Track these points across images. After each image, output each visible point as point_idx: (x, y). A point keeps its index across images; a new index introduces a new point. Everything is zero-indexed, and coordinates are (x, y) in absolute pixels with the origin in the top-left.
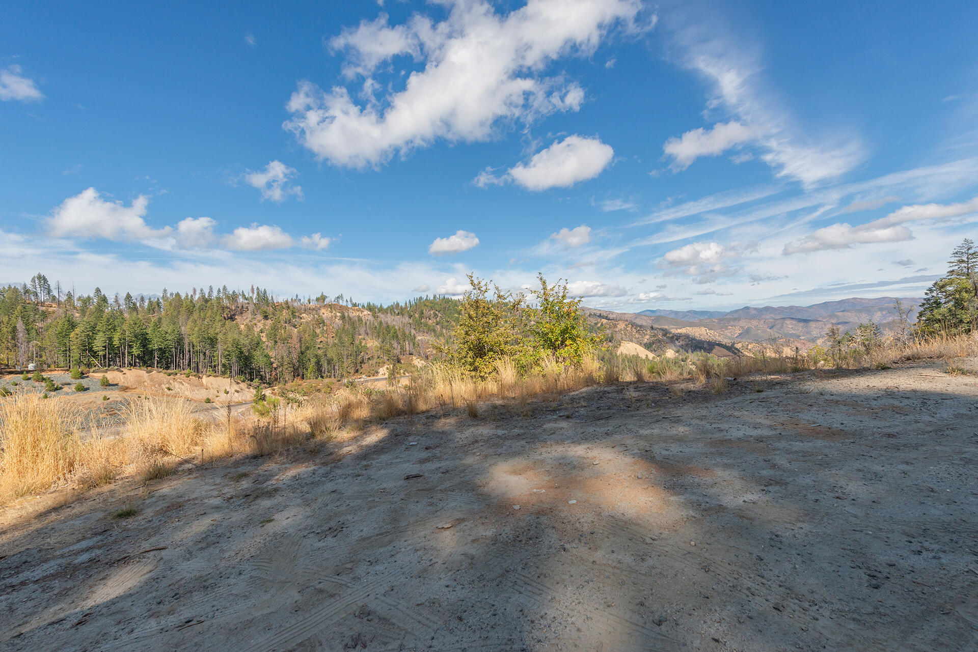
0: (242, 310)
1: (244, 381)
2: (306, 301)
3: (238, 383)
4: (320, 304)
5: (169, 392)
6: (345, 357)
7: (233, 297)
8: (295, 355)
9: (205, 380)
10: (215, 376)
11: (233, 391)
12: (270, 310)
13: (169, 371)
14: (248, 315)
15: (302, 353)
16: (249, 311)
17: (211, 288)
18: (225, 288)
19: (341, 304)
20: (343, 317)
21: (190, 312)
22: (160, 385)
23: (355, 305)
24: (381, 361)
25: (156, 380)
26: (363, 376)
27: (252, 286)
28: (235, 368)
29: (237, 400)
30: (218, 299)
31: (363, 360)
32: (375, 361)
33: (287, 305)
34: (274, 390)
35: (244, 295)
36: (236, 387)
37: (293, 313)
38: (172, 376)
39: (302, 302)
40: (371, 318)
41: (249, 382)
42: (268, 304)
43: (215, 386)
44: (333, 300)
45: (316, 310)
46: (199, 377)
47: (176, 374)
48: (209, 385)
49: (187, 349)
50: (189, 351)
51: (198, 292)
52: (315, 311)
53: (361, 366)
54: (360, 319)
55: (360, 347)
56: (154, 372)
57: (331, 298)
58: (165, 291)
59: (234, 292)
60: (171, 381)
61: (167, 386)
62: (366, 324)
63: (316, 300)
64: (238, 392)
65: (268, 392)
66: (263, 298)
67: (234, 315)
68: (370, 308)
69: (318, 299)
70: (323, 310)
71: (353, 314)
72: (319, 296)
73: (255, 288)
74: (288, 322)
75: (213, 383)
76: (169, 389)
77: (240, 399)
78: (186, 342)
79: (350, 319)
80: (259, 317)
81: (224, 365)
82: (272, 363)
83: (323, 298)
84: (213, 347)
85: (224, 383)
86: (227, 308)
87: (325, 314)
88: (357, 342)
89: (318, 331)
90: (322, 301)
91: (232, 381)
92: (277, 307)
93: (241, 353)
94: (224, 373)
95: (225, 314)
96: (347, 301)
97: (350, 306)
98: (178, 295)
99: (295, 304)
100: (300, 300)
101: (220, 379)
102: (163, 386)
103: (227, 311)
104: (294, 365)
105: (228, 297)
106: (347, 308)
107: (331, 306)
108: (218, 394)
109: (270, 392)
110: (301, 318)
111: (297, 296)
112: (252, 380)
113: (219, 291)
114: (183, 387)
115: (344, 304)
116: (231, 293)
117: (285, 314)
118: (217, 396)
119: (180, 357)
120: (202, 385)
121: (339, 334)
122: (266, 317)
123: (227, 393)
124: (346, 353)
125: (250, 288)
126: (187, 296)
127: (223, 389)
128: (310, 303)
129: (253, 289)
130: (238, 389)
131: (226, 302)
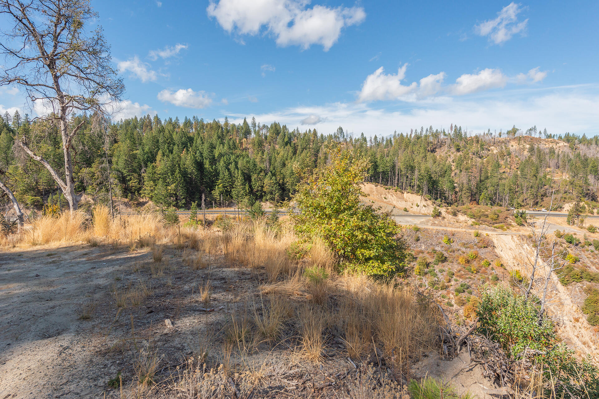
0: (441, 144)
1: (430, 199)
2: (497, 134)
3: (426, 200)
4: (511, 136)
5: (385, 200)
6: (525, 189)
7: (436, 135)
8: (474, 183)
9: (405, 194)
10: (412, 193)
11: (422, 205)
12: (462, 144)
13: (387, 187)
14: (445, 148)
15: (481, 181)
16: (446, 145)
17: (422, 128)
18: (431, 128)
19: (533, 136)
20: (532, 150)
21: (407, 146)
22: (381, 195)
23: (549, 136)
24: (568, 197)
25: (379, 191)
26: (543, 209)
27: (452, 125)
28: (425, 189)
29: (423, 212)
30: (426, 136)
31: (545, 194)
32: (560, 195)
33: (477, 139)
34: (448, 209)
35: (444, 132)
36: (424, 203)
37: (482, 145)
38: (387, 190)
39: (493, 135)
40: (567, 150)
41: (434, 201)
42: (461, 139)
43: (411, 200)
44: (524, 132)
45: (506, 142)
46: (402, 193)
47: (390, 189)
48: (408, 199)
49: (397, 173)
50: (398, 175)
51: (414, 132)
52: (503, 144)
53: (542, 199)
54: (552, 151)
55: (543, 180)
56: (379, 186)
57: (523, 131)
58: (395, 132)
59: (437, 130)
60: (387, 193)
61: (384, 196)
62: (558, 156)
63: (507, 133)
64: (425, 206)
65: (443, 210)
66: (458, 133)
67: (435, 148)
68: (568, 139)
69: (508, 133)
70: (512, 143)
71: (545, 146)
72: (510, 129)
73: (454, 126)
74: (476, 154)
75: (411, 198)
76: (385, 198)
77: (426, 212)
78: (397, 168)
79: (539, 151)
80: (453, 150)
81: (419, 186)
82: (454, 188)
83: (514, 131)
84: (413, 173)
85: (417, 199)
86: (431, 143)
87: (514, 146)
88: (541, 175)
89: (502, 162)
90: (513, 133)
91: (422, 198)
92: (469, 141)
93: (431, 178)
94: (418, 192)
95: (429, 147)
96: (540, 133)
97: (543, 137)
98: (402, 134)
99: (487, 138)
100: (492, 134)
101: (414, 196)
102: (382, 196)
103: (430, 145)
104: (472, 191)
105: (433, 135)
106: (539, 140)
107: (519, 139)
108: (412, 206)
109: (445, 210)
110: (489, 150)
111: (489, 130)
112: (436, 199)
113: (427, 130)
114: (393, 198)
115: (537, 136)
116: (435, 131)
117: (475, 148)
118: (411, 208)
119: (393, 178)
120: (404, 198)
121: (523, 166)
122: (458, 150)
123: (418, 206)
124: (526, 185)
125: (450, 125)
126: (407, 135)
127: (415, 203)
128: (500, 136)
129: (452, 127)
130: (426, 205)
131: (431, 139)
